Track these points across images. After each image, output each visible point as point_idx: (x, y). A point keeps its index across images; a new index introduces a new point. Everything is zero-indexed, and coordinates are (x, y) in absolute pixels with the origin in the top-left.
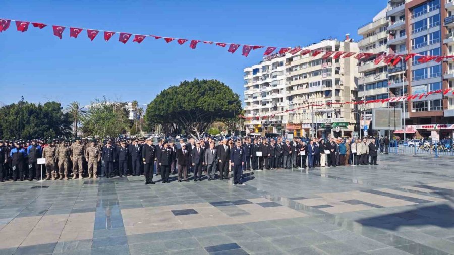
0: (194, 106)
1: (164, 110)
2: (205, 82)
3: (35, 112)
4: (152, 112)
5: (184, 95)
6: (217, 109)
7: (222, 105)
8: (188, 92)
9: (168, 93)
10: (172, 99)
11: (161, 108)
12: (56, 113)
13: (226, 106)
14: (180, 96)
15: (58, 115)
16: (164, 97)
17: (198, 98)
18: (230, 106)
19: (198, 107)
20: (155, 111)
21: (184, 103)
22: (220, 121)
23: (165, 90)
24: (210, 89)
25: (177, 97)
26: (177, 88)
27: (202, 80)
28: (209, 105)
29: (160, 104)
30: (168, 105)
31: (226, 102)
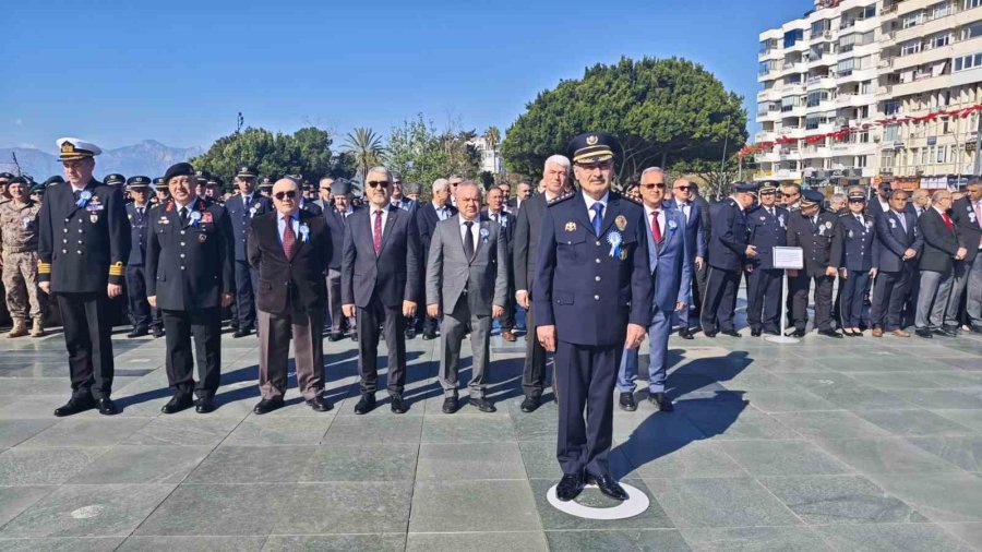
0: (616, 127)
1: (540, 141)
2: (648, 65)
3: (273, 149)
4: (515, 146)
5: (593, 102)
6: (677, 134)
7: (693, 124)
8: (603, 92)
9: (553, 98)
10: (560, 113)
11: (535, 136)
12: (319, 153)
13: (703, 127)
14: (582, 103)
15: (322, 156)
16: (542, 109)
17: (627, 107)
18: (715, 126)
19: (627, 131)
20: (521, 144)
21: (591, 120)
22: (691, 171)
23: (547, 92)
24: (662, 83)
25: (573, 107)
26: (576, 83)
27: (641, 60)
28: (655, 124)
29: (533, 125)
30: (551, 127)
31: (703, 115)
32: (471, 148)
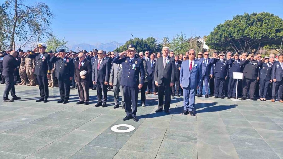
0: (242, 35)
1: (218, 39)
2: (255, 15)
3: (140, 44)
4: (209, 41)
5: (235, 27)
6: (264, 36)
7: (269, 33)
8: (238, 24)
9: (222, 26)
10: (224, 31)
11: (216, 37)
12: (152, 44)
13: (273, 34)
14: (231, 27)
15: (153, 45)
16: (219, 29)
17: (245, 29)
18: (278, 34)
19: (246, 36)
20: (211, 40)
21: (234, 33)
22: (272, 49)
23: (220, 24)
24: (259, 20)
25: (228, 28)
26: (230, 21)
27: (252, 13)
28: (256, 33)
29: (215, 34)
30: (221, 35)
31: (273, 30)
32: (198, 42)
